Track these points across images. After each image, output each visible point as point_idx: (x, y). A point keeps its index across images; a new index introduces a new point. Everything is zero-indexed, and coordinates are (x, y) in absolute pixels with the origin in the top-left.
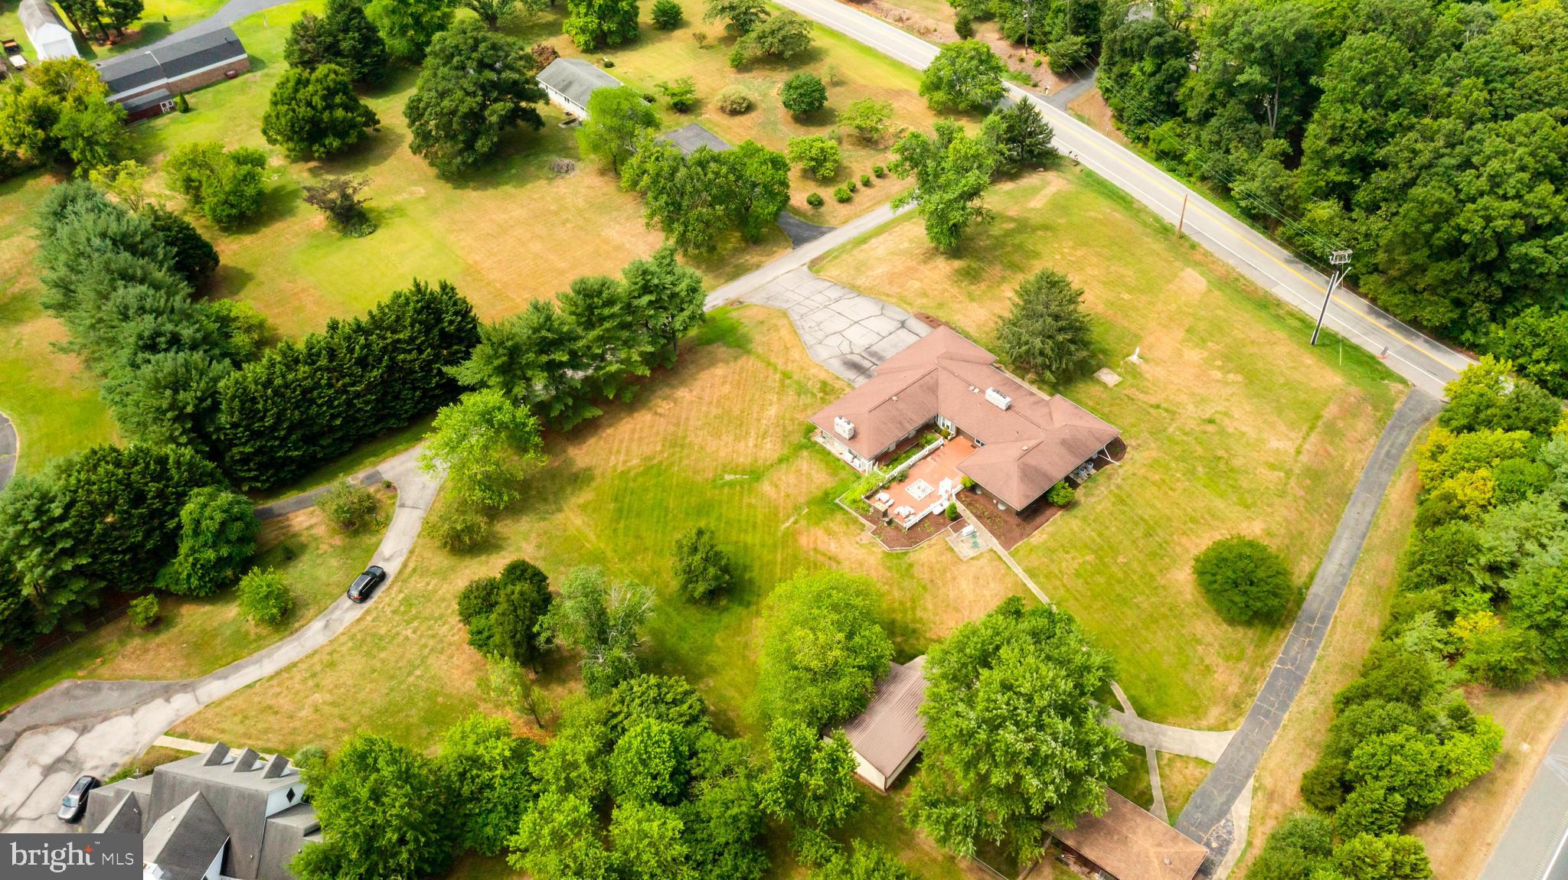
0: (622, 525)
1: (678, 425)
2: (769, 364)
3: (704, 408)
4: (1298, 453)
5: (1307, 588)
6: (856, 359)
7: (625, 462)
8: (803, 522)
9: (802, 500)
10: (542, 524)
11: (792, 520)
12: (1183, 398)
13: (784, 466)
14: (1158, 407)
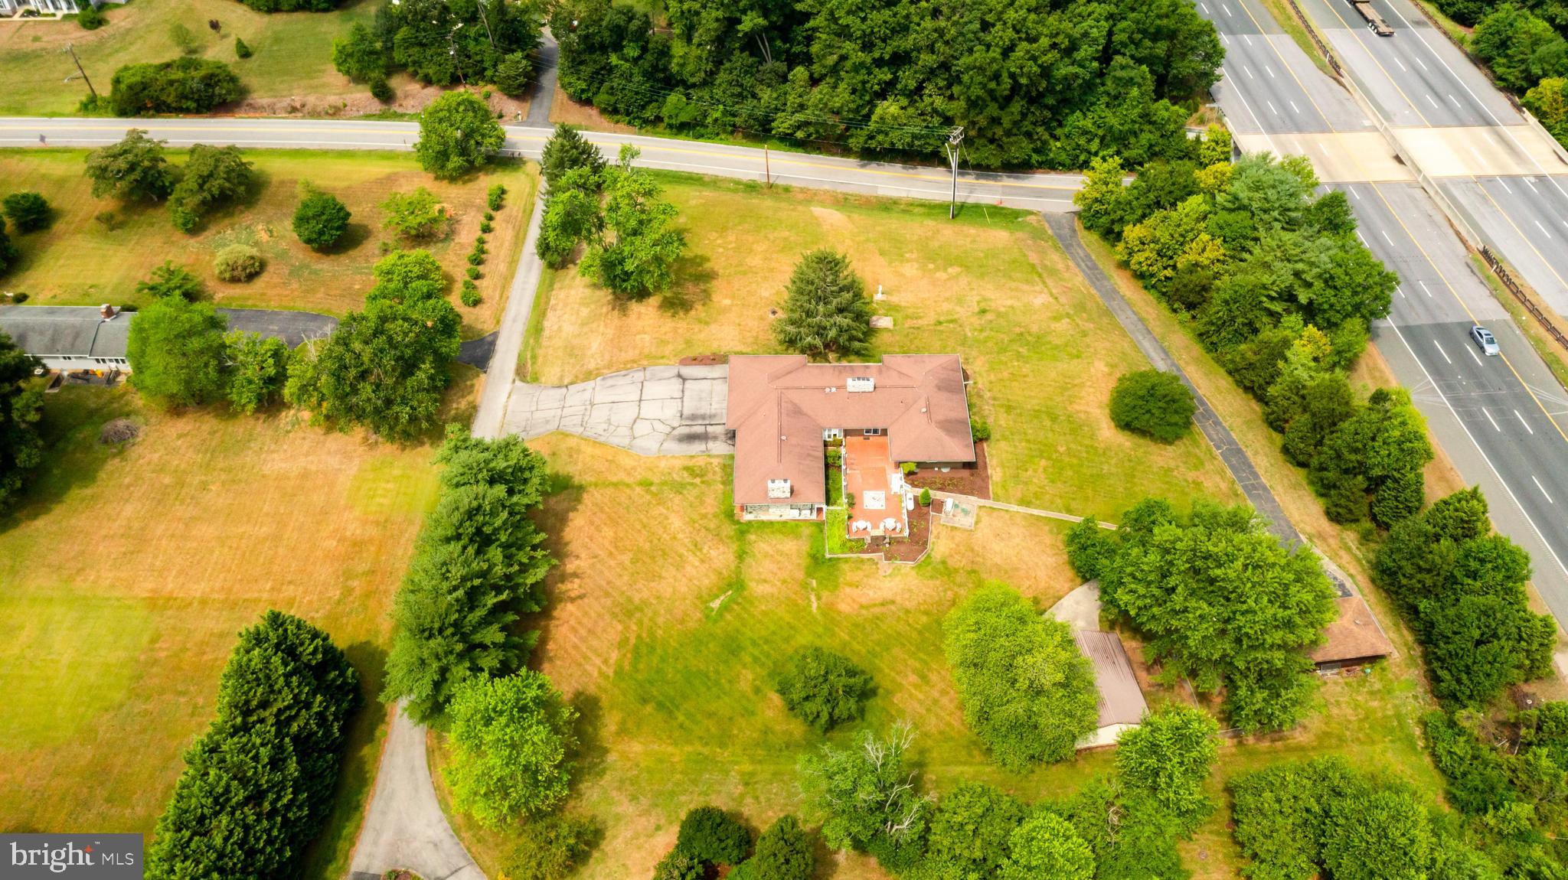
0: (681, 718)
1: (607, 595)
2: (615, 485)
3: (612, 563)
4: (1056, 298)
6: (685, 430)
7: (606, 662)
8: (825, 594)
9: (800, 575)
11: (813, 598)
12: (946, 306)
13: (748, 560)
14: (940, 323)
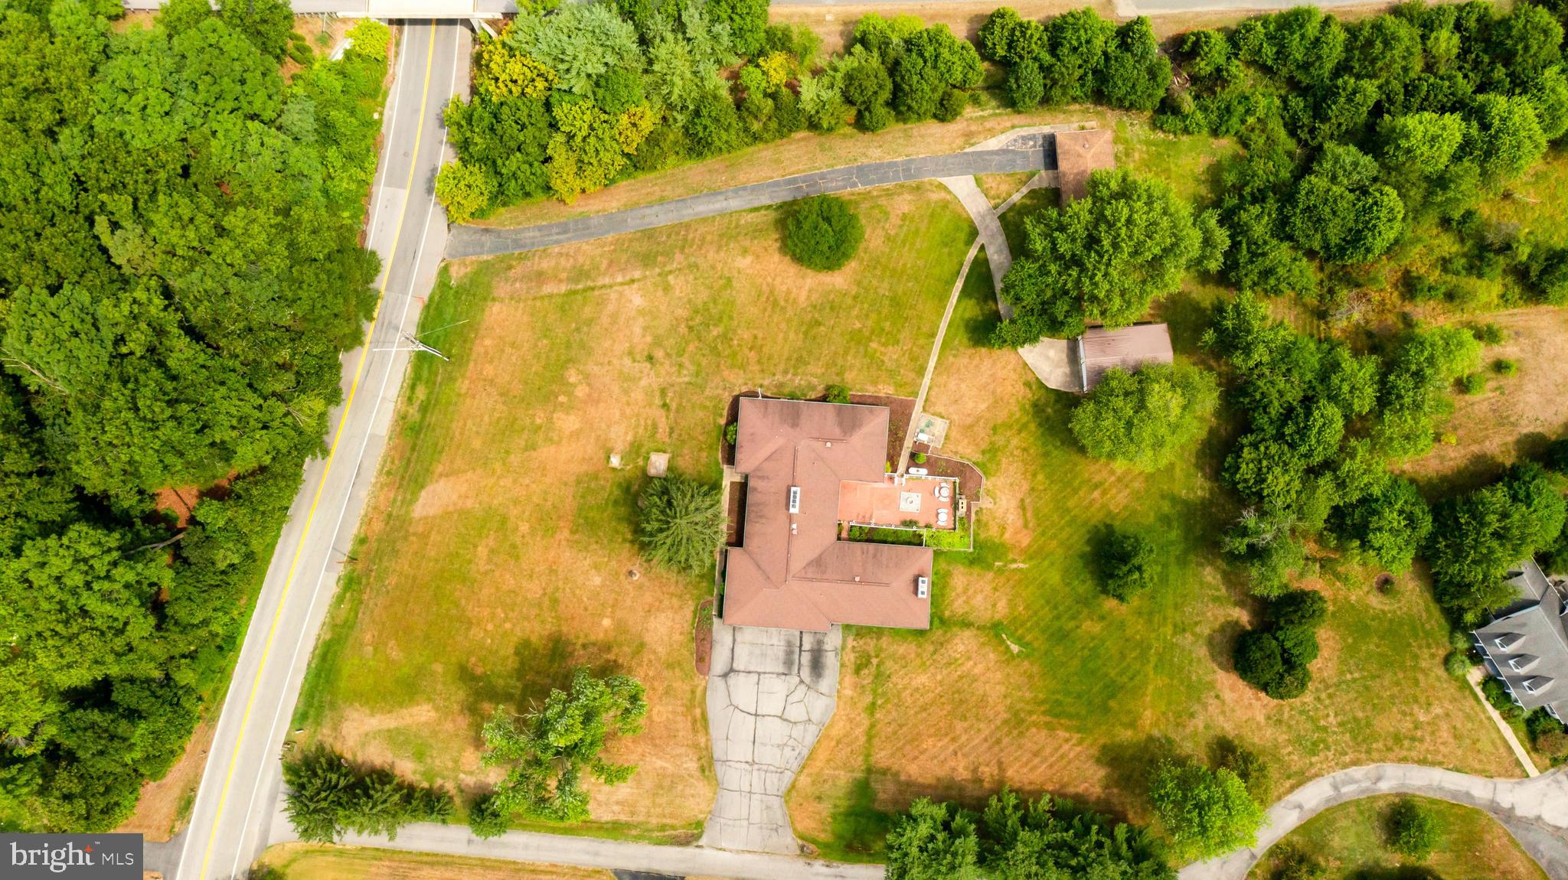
0: (1125, 679)
1: (998, 742)
2: (870, 738)
3: (964, 738)
4: (633, 281)
5: (770, 206)
6: (806, 673)
7: (1067, 741)
8: (1011, 556)
9: (990, 575)
10: (1173, 736)
11: (1014, 566)
12: (637, 396)
13: (971, 618)
14: (665, 405)
